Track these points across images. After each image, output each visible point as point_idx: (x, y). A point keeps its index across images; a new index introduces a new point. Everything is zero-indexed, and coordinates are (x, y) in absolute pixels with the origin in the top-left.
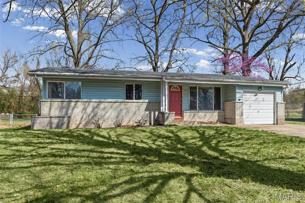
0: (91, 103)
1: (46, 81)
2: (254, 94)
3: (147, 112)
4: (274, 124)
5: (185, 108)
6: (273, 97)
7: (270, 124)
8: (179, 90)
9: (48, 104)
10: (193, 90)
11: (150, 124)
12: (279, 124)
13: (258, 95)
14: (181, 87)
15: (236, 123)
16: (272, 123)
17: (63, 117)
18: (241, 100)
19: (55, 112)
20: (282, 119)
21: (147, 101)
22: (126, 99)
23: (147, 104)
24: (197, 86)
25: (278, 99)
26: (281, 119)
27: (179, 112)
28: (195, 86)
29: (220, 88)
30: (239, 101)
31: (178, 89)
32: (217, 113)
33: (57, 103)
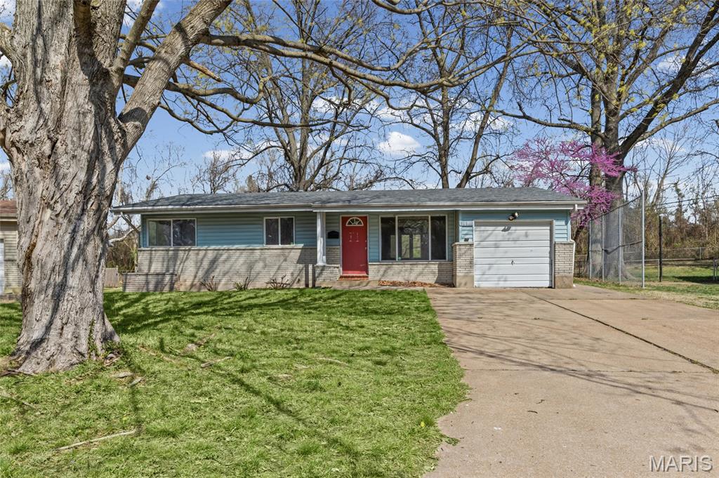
0: (209, 252)
1: (145, 219)
2: (503, 228)
3: (301, 266)
4: (550, 287)
5: (372, 258)
6: (549, 231)
7: (542, 288)
8: (363, 225)
9: (146, 255)
10: (388, 224)
11: (307, 285)
12: (558, 288)
13: (513, 228)
14: (364, 219)
15: (457, 284)
16: (547, 284)
17: (164, 274)
18: (470, 241)
19: (157, 267)
20: (566, 277)
21: (301, 246)
22: (267, 244)
23: (300, 251)
24: (397, 217)
25: (557, 236)
26: (562, 277)
27: (361, 265)
28: (392, 216)
29: (445, 217)
30: (466, 243)
31: (360, 223)
32: (436, 266)
33: (160, 253)
